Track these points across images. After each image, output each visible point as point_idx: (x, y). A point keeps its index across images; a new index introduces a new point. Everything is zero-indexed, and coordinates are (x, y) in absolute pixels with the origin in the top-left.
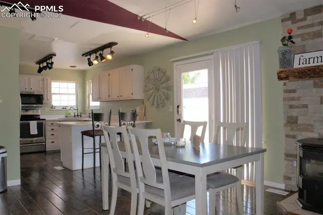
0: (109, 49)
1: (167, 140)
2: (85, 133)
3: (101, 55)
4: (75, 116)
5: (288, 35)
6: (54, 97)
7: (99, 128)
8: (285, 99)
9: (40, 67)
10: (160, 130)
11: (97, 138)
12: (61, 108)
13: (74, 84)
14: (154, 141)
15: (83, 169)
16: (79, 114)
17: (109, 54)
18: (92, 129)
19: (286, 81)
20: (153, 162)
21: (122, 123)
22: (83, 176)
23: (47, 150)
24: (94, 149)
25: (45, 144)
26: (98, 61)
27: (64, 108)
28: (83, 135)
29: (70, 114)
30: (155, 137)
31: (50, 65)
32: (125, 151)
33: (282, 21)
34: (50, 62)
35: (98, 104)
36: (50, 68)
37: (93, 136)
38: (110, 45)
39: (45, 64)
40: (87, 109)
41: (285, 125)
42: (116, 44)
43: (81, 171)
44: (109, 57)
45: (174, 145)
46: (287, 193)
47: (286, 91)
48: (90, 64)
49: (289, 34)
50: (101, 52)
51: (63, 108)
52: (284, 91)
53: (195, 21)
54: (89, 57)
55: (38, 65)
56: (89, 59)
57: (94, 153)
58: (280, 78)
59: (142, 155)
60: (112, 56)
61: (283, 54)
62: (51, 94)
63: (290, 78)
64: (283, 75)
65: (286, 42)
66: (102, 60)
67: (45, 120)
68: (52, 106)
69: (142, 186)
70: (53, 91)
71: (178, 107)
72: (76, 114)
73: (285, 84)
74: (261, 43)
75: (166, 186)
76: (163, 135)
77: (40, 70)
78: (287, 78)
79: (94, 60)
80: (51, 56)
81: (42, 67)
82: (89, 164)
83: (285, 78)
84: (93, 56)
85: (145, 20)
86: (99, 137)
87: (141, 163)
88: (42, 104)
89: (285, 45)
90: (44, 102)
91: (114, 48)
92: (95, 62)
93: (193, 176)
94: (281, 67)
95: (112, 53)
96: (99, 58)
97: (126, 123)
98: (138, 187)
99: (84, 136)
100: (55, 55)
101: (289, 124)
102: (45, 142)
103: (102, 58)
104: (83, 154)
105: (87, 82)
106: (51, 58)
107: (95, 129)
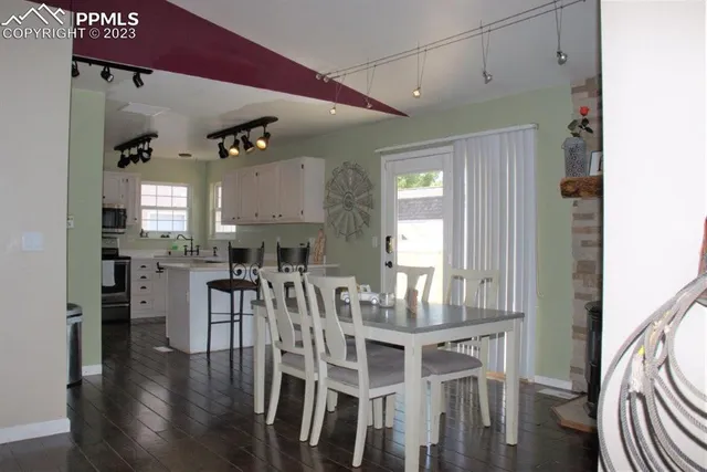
0: (262, 128)
1: (365, 297)
2: (213, 285)
3: (245, 139)
4: (186, 251)
5: (581, 117)
6: (146, 214)
7: (241, 277)
8: (575, 230)
9: (123, 156)
10: (353, 278)
11: (237, 294)
12: (158, 237)
13: (186, 189)
14: (344, 296)
15: (208, 352)
16: (195, 249)
17: (261, 138)
18: (228, 277)
19: (578, 199)
20: (342, 329)
21: (284, 268)
22: (209, 363)
23: (132, 317)
24: (232, 314)
25: (129, 307)
26: (238, 149)
27: (165, 236)
28: (210, 288)
29: (176, 248)
30: (346, 289)
31: (145, 155)
32: (297, 312)
33: (574, 91)
34: (146, 148)
35: (232, 229)
36: (145, 160)
37: (230, 291)
38: (264, 121)
39: (134, 151)
40: (210, 238)
41: (575, 276)
42: (275, 119)
43: (205, 356)
44: (262, 144)
45: (377, 305)
46: (574, 396)
47: (576, 217)
48: (224, 153)
49: (584, 115)
50: (246, 133)
51: (163, 236)
52: (574, 215)
53: (417, 93)
54: (220, 140)
55: (119, 153)
56: (221, 145)
57: (232, 321)
58: (565, 194)
59: (324, 317)
60: (267, 143)
61: (572, 150)
62: (141, 208)
63: (582, 194)
64: (570, 188)
65: (577, 130)
66: (246, 148)
67: (129, 258)
68: (142, 231)
69: (323, 367)
70: (144, 202)
71: (388, 239)
72: (189, 249)
73: (575, 204)
74: (537, 127)
75: (361, 364)
76: (358, 288)
77: (123, 163)
78: (576, 194)
79: (232, 147)
80: (147, 137)
81: (127, 156)
82: (220, 342)
83: (574, 193)
84: (229, 140)
85: (331, 80)
86: (239, 292)
87: (324, 331)
88: (124, 227)
89: (575, 135)
90: (127, 224)
91: (270, 127)
92: (234, 151)
93: (402, 348)
94: (567, 174)
95: (266, 136)
96: (241, 144)
97: (290, 267)
98: (317, 371)
99: (213, 290)
100: (156, 136)
101: (581, 275)
102: (129, 302)
103: (248, 144)
104: (210, 323)
105: (212, 185)
106: (149, 141)
107: (235, 277)
